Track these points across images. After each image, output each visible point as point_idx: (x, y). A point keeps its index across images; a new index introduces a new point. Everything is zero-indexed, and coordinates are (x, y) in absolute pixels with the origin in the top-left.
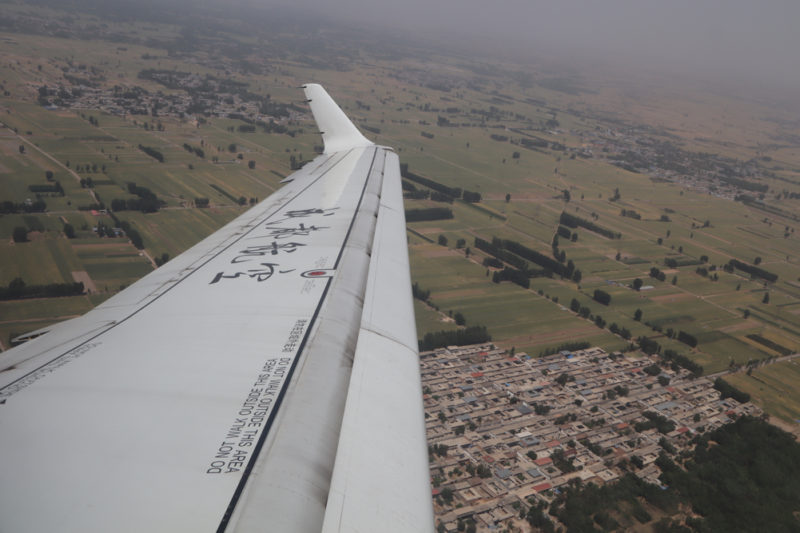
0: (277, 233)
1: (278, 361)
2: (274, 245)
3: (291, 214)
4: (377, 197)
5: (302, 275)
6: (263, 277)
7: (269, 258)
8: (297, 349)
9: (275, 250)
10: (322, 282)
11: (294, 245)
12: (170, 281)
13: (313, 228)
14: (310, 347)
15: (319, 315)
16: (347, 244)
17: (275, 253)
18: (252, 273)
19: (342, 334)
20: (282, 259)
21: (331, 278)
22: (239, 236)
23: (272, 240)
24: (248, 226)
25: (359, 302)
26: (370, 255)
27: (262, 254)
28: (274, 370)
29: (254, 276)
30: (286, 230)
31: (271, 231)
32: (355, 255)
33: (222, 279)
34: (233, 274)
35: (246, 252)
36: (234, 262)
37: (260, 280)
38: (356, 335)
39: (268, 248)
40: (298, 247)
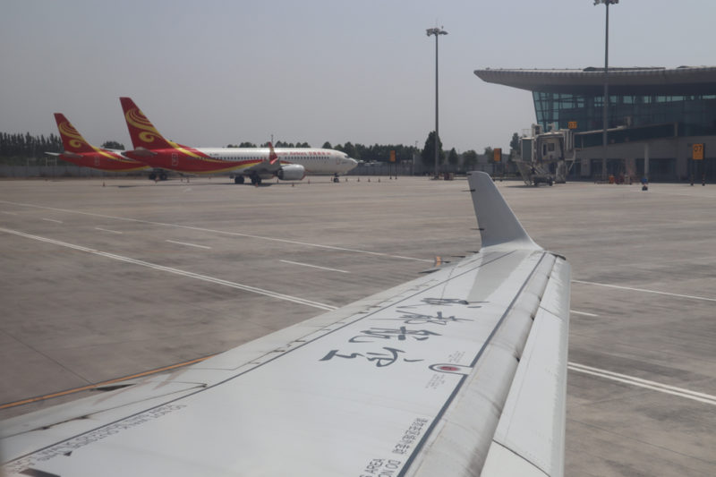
0: (408, 318)
1: (386, 463)
2: (403, 329)
3: (429, 301)
4: (536, 299)
5: (431, 367)
6: (382, 362)
7: (394, 342)
8: (410, 452)
9: (402, 334)
10: (452, 380)
11: (427, 333)
12: (276, 351)
13: (453, 318)
14: (426, 453)
15: (444, 417)
16: (492, 341)
17: (402, 338)
18: (371, 356)
19: (470, 444)
20: (410, 346)
21: (465, 376)
22: (362, 315)
23: (401, 324)
24: (375, 307)
25: (496, 410)
26: (518, 360)
27: (387, 337)
28: (379, 472)
29: (373, 359)
30: (420, 317)
31: (402, 315)
32: (499, 356)
33: (335, 357)
34: (349, 355)
35: (368, 332)
36: (352, 341)
37: (379, 365)
38: (487, 449)
39: (395, 331)
40: (430, 336)
